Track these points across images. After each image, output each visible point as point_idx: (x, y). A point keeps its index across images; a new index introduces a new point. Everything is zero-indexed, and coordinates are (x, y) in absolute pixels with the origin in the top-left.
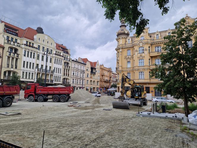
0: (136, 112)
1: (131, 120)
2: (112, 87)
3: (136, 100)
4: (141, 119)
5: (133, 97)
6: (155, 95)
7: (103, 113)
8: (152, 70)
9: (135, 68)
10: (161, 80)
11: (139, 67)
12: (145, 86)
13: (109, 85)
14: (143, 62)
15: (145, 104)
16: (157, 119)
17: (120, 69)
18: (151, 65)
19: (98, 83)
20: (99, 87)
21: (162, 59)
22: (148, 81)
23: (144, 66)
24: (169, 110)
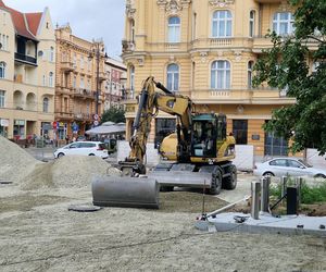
0: (194, 216)
1: (173, 247)
2: (105, 118)
3: (196, 170)
4: (213, 240)
5: (184, 158)
6: (267, 152)
7: (66, 225)
8: (258, 56)
9: (196, 45)
10: (290, 94)
11: (212, 40)
12: (230, 117)
13: (94, 111)
14: (229, 22)
15: (228, 185)
16: (266, 237)
17: (139, 46)
18: (256, 34)
19: (45, 105)
20: (50, 118)
21: (300, 15)
22: (242, 98)
23: (230, 40)
24: (309, 202)
